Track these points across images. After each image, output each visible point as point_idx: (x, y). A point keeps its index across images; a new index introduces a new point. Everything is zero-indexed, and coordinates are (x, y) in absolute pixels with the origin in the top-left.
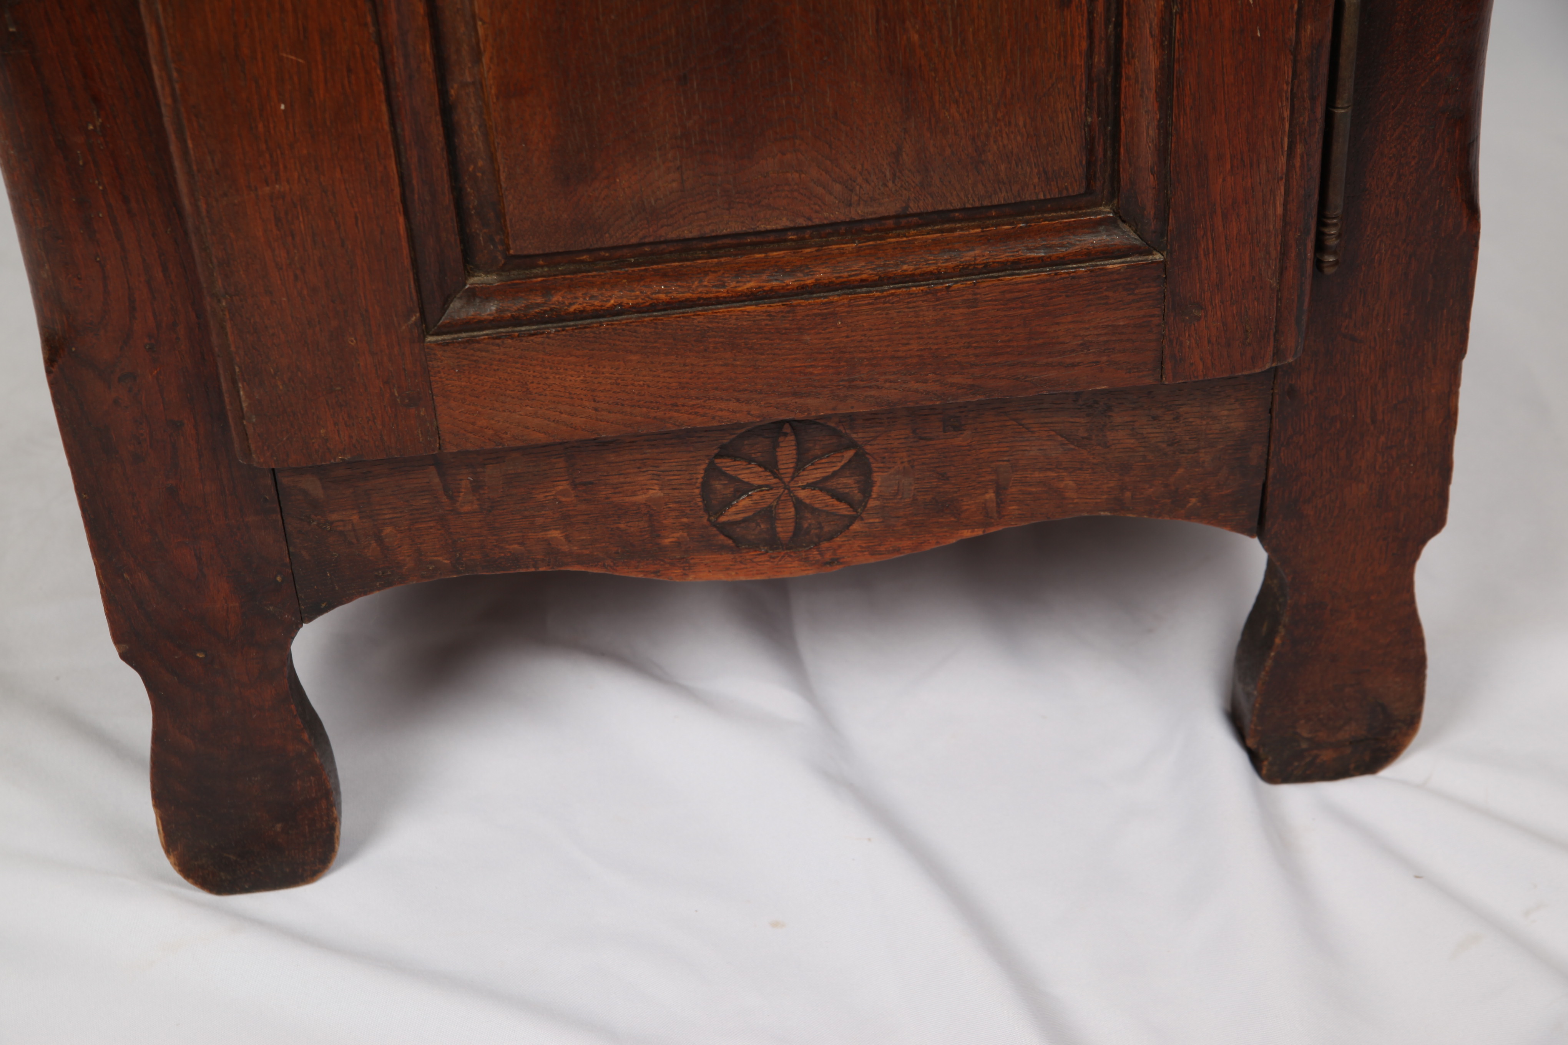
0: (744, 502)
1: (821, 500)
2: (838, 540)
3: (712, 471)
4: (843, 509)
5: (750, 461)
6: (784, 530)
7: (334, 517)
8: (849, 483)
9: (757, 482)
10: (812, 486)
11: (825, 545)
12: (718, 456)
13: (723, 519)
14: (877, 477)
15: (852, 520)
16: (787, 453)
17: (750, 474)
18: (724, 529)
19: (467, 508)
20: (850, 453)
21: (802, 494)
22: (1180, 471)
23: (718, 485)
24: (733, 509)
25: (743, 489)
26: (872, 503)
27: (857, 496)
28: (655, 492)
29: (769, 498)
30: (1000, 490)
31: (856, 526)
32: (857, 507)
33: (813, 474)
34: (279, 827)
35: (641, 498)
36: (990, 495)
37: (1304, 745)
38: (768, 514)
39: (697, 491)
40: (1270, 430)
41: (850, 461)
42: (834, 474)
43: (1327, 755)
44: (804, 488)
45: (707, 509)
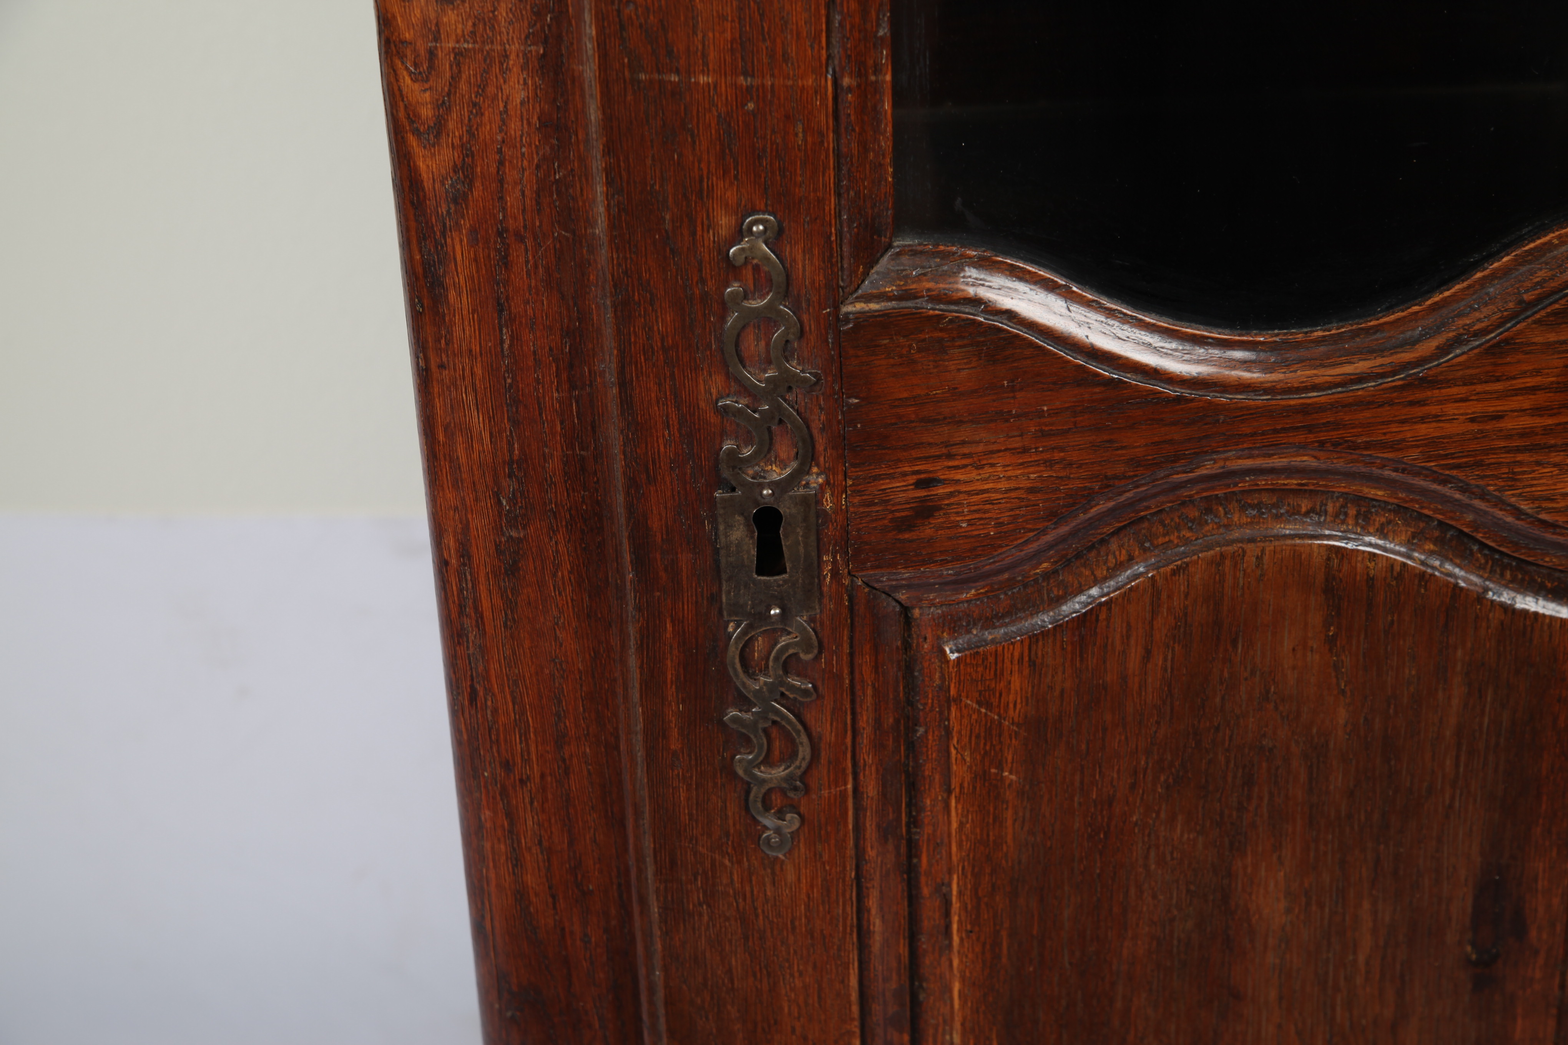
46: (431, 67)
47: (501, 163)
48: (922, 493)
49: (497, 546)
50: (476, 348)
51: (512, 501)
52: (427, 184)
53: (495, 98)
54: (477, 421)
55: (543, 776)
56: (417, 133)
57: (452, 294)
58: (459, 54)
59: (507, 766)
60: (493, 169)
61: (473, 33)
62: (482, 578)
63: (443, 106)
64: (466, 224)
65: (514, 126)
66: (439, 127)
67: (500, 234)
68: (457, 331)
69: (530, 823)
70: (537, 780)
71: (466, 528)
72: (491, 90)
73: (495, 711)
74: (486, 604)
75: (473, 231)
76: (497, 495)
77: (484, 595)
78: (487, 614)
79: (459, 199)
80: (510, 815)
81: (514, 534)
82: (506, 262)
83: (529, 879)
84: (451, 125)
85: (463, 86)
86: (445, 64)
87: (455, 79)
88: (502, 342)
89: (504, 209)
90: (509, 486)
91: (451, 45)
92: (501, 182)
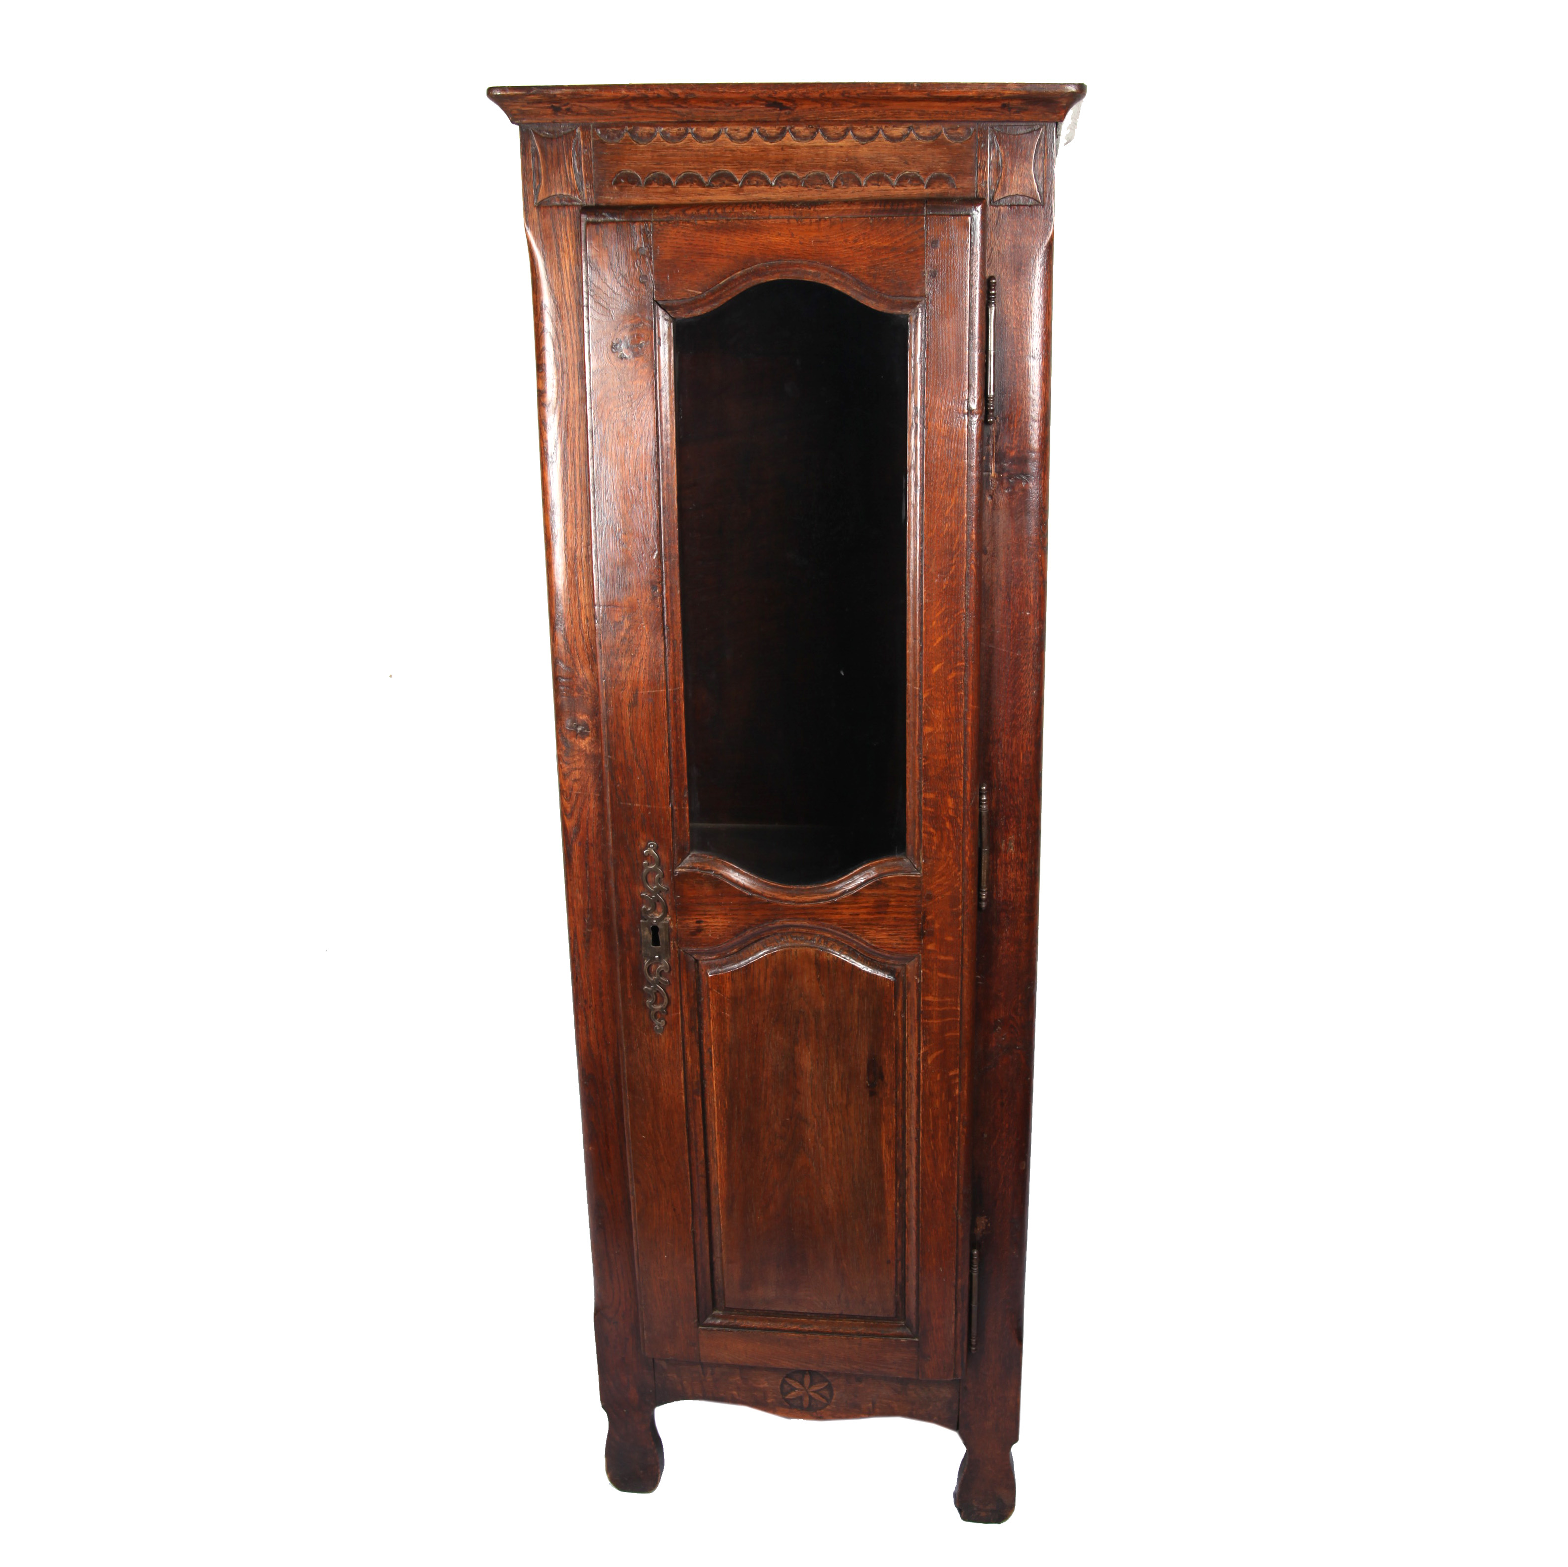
0: (793, 1393)
1: (816, 1396)
2: (822, 1411)
3: (784, 1382)
4: (824, 1401)
5: (796, 1381)
6: (806, 1404)
7: (669, 1375)
8: (826, 1393)
9: (797, 1387)
10: (815, 1392)
11: (818, 1411)
12: (786, 1377)
13: (787, 1397)
14: (835, 1393)
15: (827, 1405)
16: (807, 1380)
17: (795, 1385)
18: (787, 1401)
19: (709, 1379)
20: (826, 1384)
21: (811, 1394)
22: (931, 1407)
23: (786, 1386)
24: (789, 1395)
25: (793, 1389)
26: (833, 1401)
27: (829, 1398)
28: (766, 1385)
29: (801, 1393)
30: (874, 1404)
31: (828, 1407)
32: (829, 1401)
33: (815, 1388)
34: (641, 1472)
35: (761, 1386)
36: (870, 1405)
37: (975, 1509)
38: (801, 1398)
39: (779, 1387)
40: (959, 1399)
41: (827, 1386)
42: (822, 1389)
43: (983, 1514)
44: (812, 1392)
45: (782, 1393)
46: (570, 797)
47: (588, 824)
48: (698, 925)
49: (584, 933)
50: (580, 876)
51: (588, 921)
52: (568, 829)
53: (586, 807)
54: (579, 896)
55: (596, 1006)
56: (566, 815)
57: (574, 860)
58: (577, 795)
59: (586, 1001)
60: (585, 826)
61: (581, 790)
62: (580, 943)
63: (573, 808)
64: (578, 841)
65: (591, 815)
66: (572, 814)
67: (587, 844)
68: (575, 871)
69: (592, 1020)
70: (594, 1006)
71: (576, 928)
72: (585, 805)
73: (582, 984)
74: (580, 951)
75: (580, 842)
76: (584, 919)
77: (580, 948)
78: (581, 954)
79: (576, 834)
80: (586, 1017)
81: (589, 930)
82: (588, 851)
83: (591, 1038)
84: (575, 813)
85: (578, 803)
86: (574, 797)
87: (576, 801)
88: (587, 874)
89: (588, 837)
90: (588, 916)
91: (576, 792)
92: (587, 829)
